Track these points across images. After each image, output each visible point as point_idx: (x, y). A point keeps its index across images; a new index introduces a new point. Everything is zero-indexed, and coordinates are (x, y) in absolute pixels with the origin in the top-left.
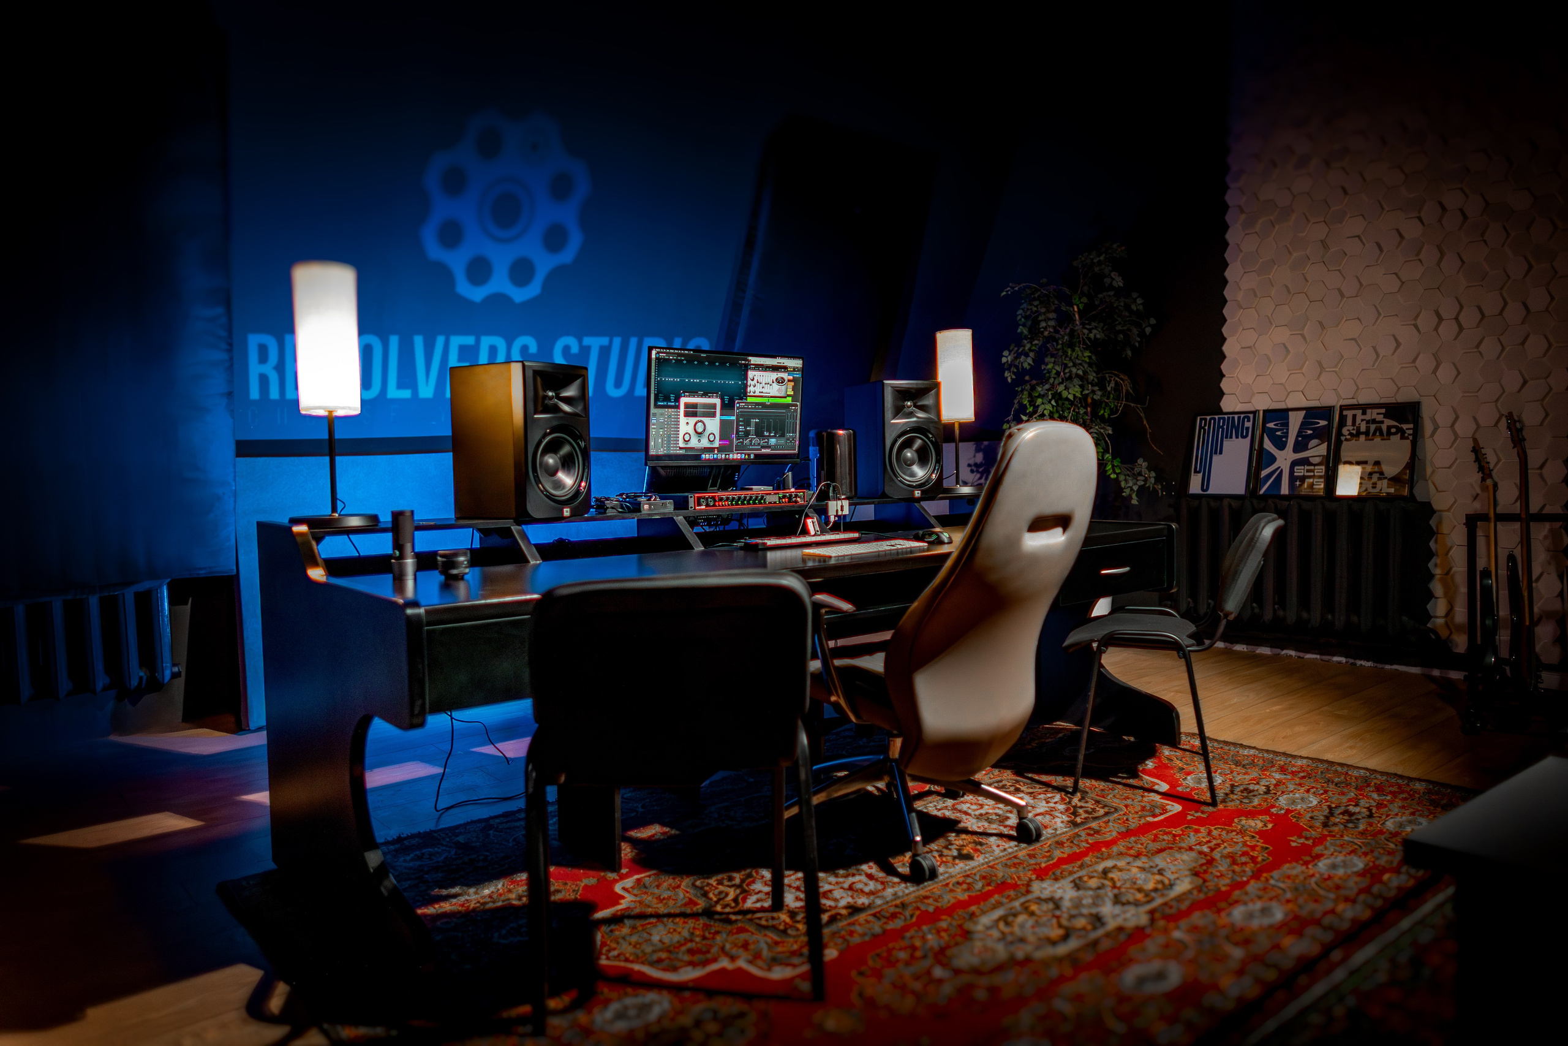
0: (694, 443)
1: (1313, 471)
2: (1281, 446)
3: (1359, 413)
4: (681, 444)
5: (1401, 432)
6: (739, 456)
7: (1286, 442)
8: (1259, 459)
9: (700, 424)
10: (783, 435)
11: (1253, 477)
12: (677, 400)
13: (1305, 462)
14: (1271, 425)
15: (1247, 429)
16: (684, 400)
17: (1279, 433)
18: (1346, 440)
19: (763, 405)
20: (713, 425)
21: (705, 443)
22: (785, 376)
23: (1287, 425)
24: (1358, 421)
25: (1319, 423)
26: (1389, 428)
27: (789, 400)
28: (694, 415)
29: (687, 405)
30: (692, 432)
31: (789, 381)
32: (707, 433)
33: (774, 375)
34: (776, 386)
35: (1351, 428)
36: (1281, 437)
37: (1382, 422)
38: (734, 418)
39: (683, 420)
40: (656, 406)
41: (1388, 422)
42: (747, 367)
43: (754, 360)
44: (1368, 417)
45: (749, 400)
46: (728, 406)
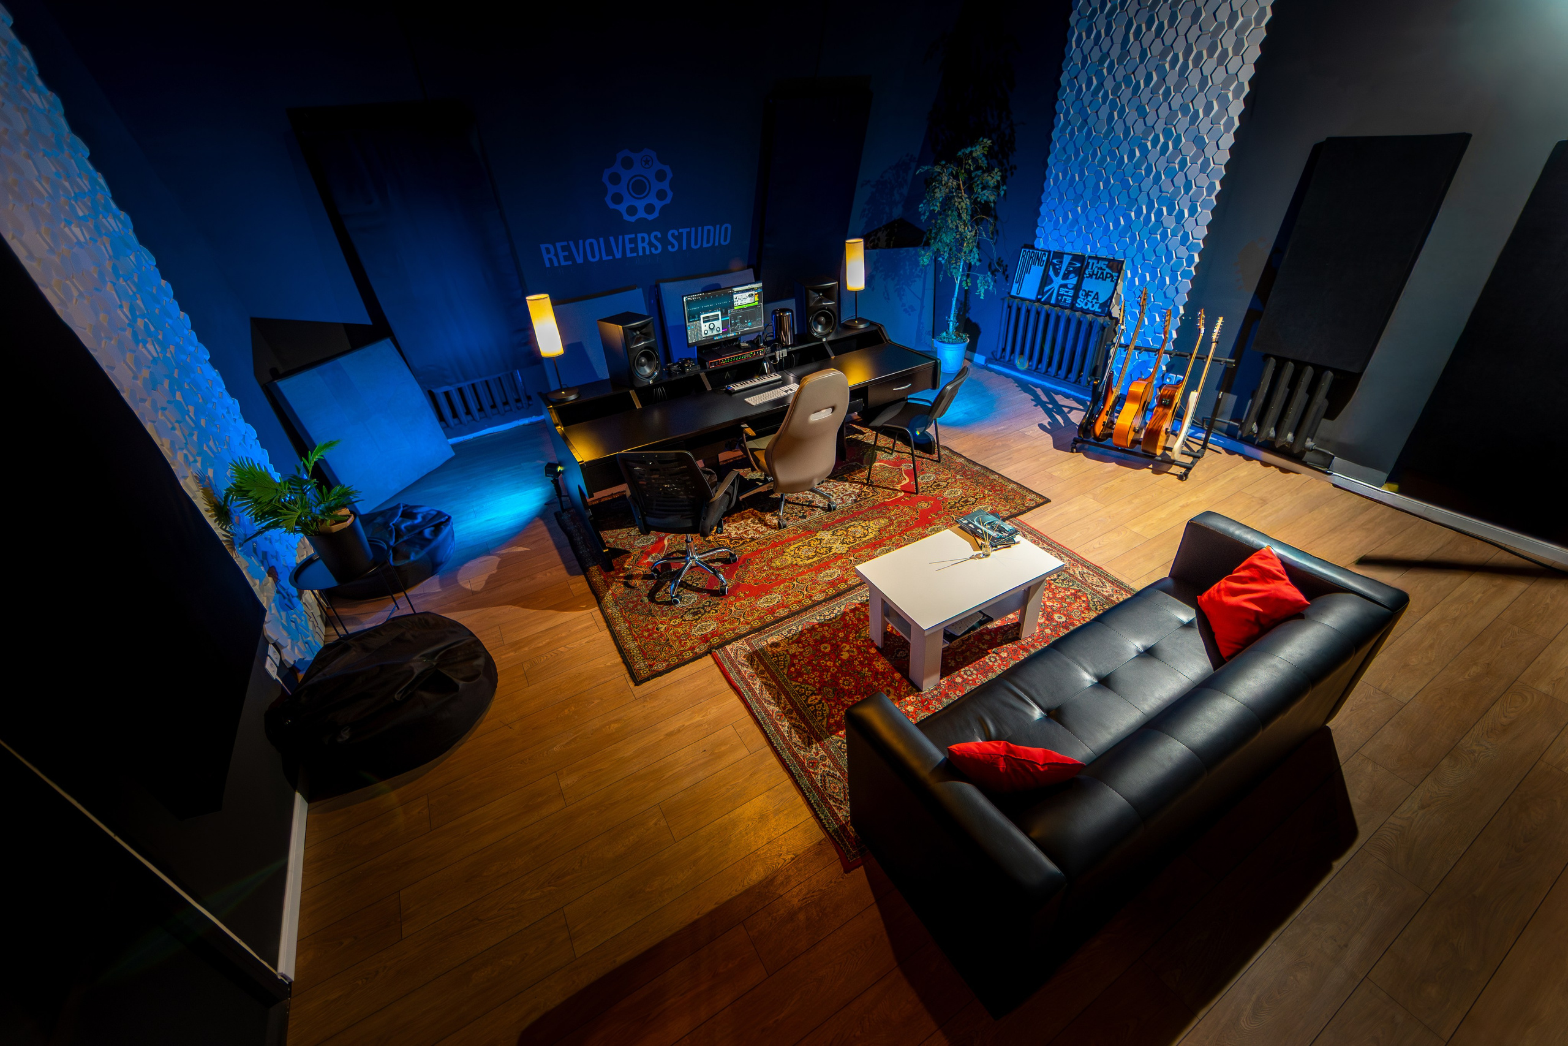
0: (710, 333)
1: (1067, 292)
2: (1057, 274)
3: (1095, 262)
4: (704, 336)
5: (1112, 276)
6: (733, 335)
7: (1060, 272)
8: (1046, 280)
9: (712, 325)
10: (755, 320)
11: (1041, 291)
12: (699, 317)
13: (1065, 286)
14: (1055, 261)
15: (1044, 261)
16: (702, 316)
17: (1057, 267)
18: (1087, 277)
19: (743, 309)
20: (718, 324)
21: (715, 332)
22: (753, 293)
23: (1061, 262)
24: (1094, 267)
25: (1076, 264)
26: (1107, 273)
27: (757, 303)
28: (709, 321)
29: (704, 318)
30: (708, 329)
31: (756, 294)
32: (715, 328)
33: (747, 294)
34: (749, 299)
35: (1090, 270)
36: (1058, 269)
37: (1105, 270)
38: (729, 318)
39: (703, 325)
40: (689, 322)
41: (1108, 270)
42: (733, 293)
43: (736, 289)
44: (1099, 265)
45: (735, 308)
46: (724, 314)
